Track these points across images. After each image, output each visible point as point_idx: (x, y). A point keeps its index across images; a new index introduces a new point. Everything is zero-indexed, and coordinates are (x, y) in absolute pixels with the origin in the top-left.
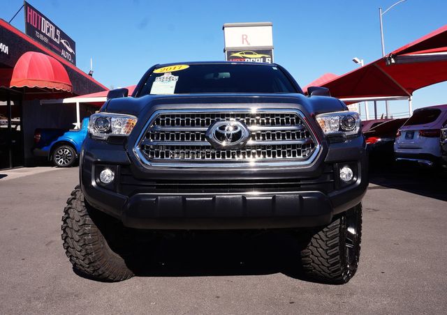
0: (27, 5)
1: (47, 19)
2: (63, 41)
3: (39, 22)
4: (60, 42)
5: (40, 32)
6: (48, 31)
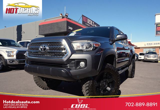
0: (83, 16)
1: (89, 19)
2: (95, 25)
3: (87, 20)
4: (94, 26)
5: (87, 23)
6: (90, 23)
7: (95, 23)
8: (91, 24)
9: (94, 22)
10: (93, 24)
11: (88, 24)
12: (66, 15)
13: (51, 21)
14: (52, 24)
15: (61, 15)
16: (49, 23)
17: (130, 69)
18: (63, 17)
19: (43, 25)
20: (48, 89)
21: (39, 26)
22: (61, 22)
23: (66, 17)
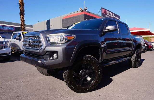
0: (102, 8)
1: (109, 11)
2: (115, 16)
3: (106, 12)
4: (114, 17)
5: (106, 15)
6: (109, 14)
7: (115, 15)
8: (111, 16)
9: (113, 13)
10: (112, 15)
11: (108, 16)
12: (85, 9)
13: (71, 15)
14: (72, 17)
15: (80, 9)
16: (70, 17)
17: (133, 59)
18: (82, 11)
19: (65, 19)
20: (48, 75)
21: (63, 20)
22: (80, 15)
23: (86, 11)
